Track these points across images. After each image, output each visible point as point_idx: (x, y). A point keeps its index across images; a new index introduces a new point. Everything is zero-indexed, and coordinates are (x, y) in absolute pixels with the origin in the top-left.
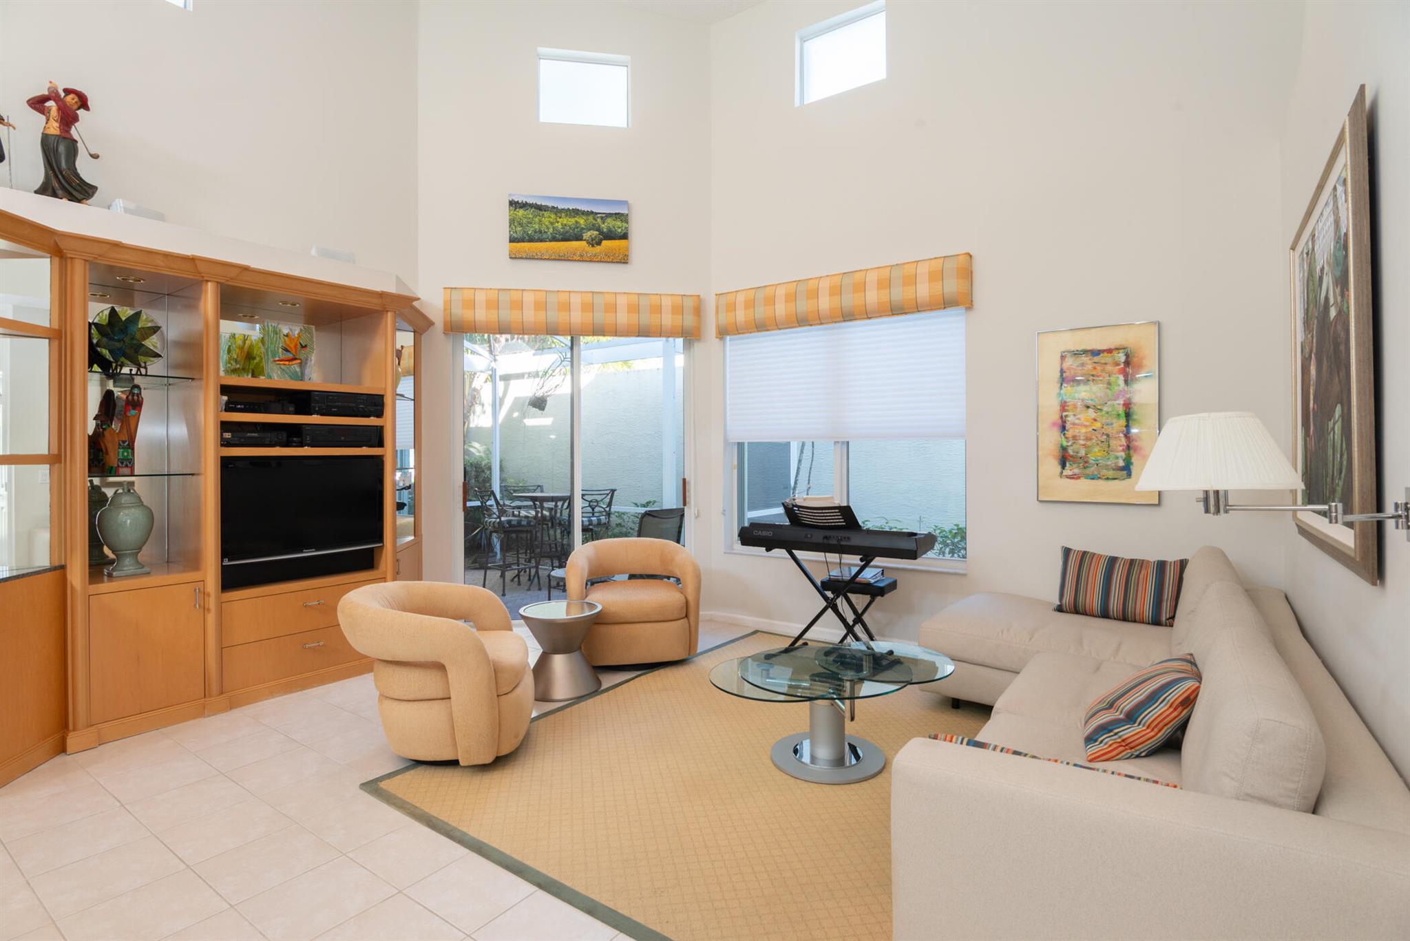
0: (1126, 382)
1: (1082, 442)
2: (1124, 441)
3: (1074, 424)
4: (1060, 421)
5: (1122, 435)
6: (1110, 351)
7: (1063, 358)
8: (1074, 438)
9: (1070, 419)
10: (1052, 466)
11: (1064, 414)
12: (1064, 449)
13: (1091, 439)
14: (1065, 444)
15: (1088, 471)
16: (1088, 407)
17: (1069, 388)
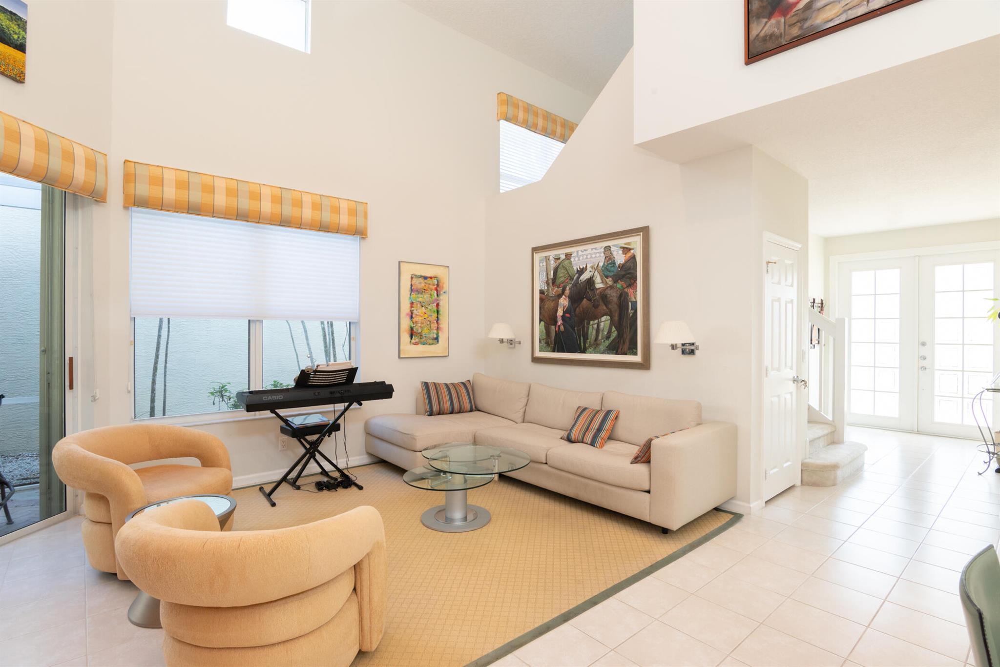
0: (437, 295)
1: (420, 325)
2: (436, 325)
3: (416, 315)
4: (410, 313)
5: (435, 322)
6: (431, 278)
7: (412, 278)
8: (416, 322)
9: (415, 312)
10: (406, 337)
11: (412, 309)
12: (412, 329)
13: (423, 323)
14: (412, 326)
15: (422, 340)
16: (422, 306)
17: (414, 295)
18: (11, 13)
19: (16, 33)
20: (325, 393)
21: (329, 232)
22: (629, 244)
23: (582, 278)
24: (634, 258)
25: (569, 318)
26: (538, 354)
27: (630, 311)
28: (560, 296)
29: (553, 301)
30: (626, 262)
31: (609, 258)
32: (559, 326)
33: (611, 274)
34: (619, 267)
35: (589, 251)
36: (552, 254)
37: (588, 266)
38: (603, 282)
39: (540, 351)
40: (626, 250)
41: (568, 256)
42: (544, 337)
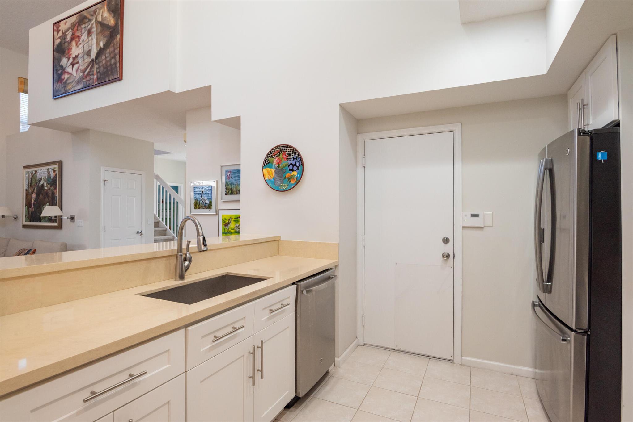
22: (55, 168)
23: (40, 183)
24: (56, 175)
25: (36, 204)
26: (26, 223)
27: (55, 201)
28: (32, 193)
29: (30, 195)
30: (54, 177)
31: (49, 174)
32: (32, 208)
33: (50, 182)
34: (52, 179)
35: (43, 170)
36: (30, 170)
37: (43, 178)
38: (47, 187)
39: (26, 222)
40: (54, 171)
41: (36, 171)
42: (27, 214)
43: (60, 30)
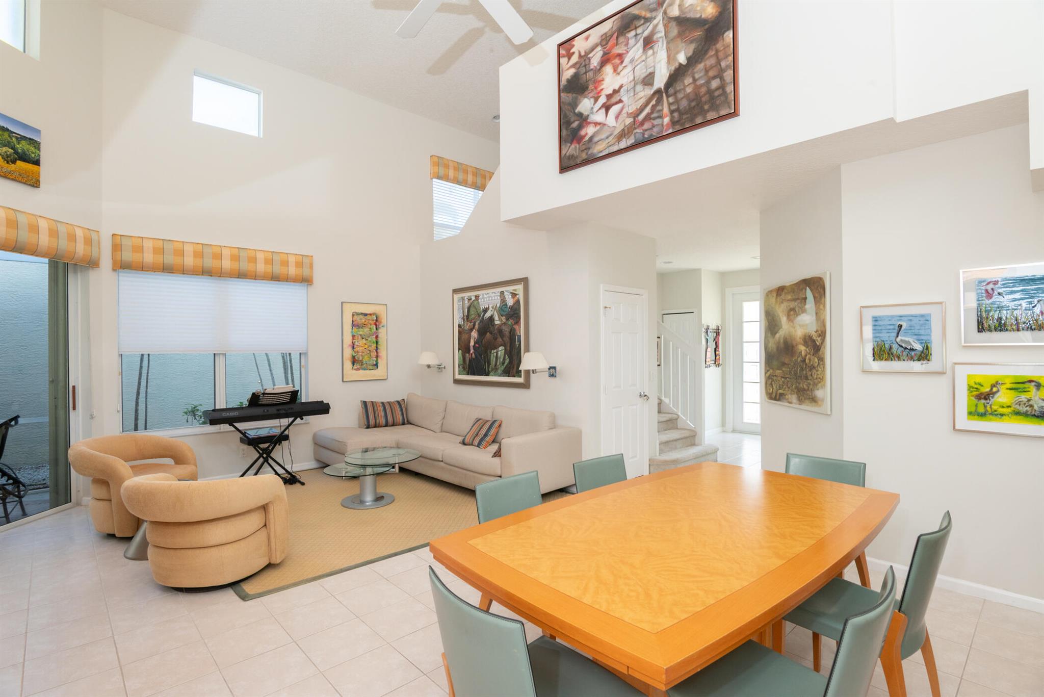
0: (376, 329)
1: (360, 354)
2: (376, 354)
3: (357, 346)
4: (352, 344)
5: (375, 351)
6: (371, 314)
7: (353, 315)
8: (358, 352)
9: (356, 343)
10: (348, 364)
11: (354, 341)
12: (354, 357)
13: (363, 352)
14: (354, 355)
15: (363, 367)
16: (363, 338)
17: (356, 329)
18: (30, 139)
19: (33, 153)
20: (273, 410)
21: (279, 281)
22: (515, 290)
23: (486, 316)
24: (518, 301)
25: (478, 347)
26: (458, 377)
27: (517, 343)
28: (471, 330)
29: (467, 334)
30: (514, 304)
31: (503, 301)
32: (471, 354)
33: (505, 313)
34: (510, 308)
35: (491, 295)
36: (466, 295)
37: (490, 306)
38: (499, 320)
39: (459, 374)
40: (514, 295)
41: (477, 297)
42: (462, 363)
43: (573, 53)
